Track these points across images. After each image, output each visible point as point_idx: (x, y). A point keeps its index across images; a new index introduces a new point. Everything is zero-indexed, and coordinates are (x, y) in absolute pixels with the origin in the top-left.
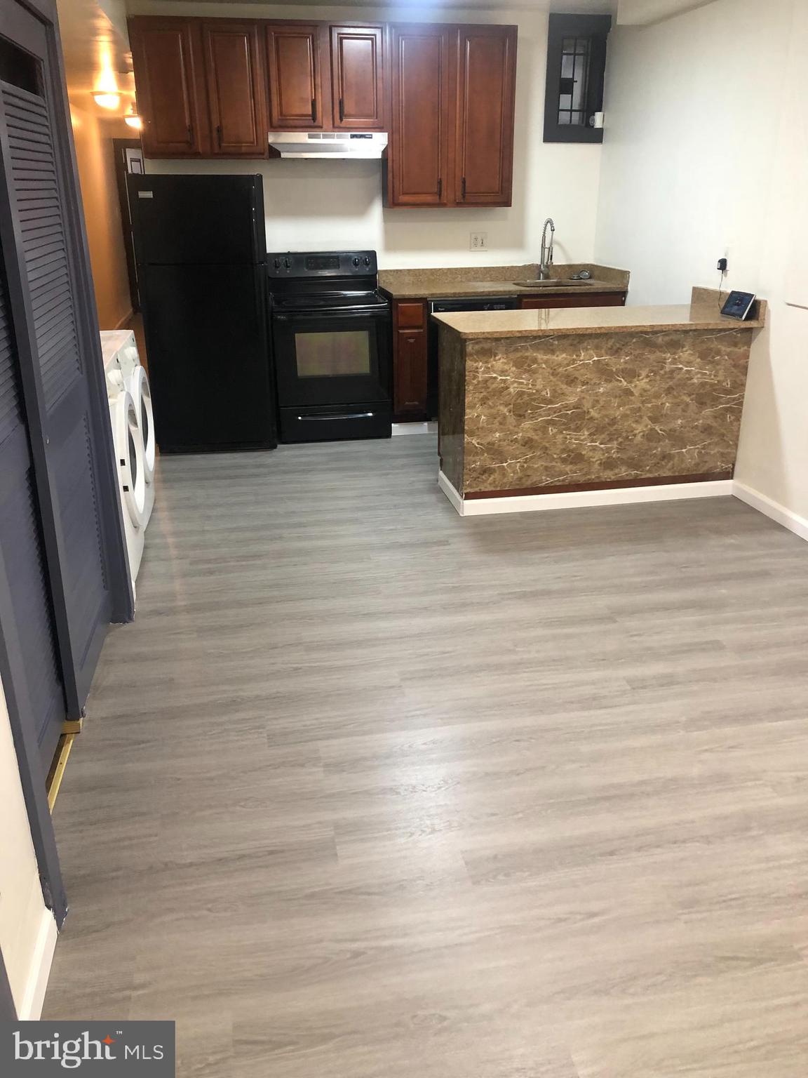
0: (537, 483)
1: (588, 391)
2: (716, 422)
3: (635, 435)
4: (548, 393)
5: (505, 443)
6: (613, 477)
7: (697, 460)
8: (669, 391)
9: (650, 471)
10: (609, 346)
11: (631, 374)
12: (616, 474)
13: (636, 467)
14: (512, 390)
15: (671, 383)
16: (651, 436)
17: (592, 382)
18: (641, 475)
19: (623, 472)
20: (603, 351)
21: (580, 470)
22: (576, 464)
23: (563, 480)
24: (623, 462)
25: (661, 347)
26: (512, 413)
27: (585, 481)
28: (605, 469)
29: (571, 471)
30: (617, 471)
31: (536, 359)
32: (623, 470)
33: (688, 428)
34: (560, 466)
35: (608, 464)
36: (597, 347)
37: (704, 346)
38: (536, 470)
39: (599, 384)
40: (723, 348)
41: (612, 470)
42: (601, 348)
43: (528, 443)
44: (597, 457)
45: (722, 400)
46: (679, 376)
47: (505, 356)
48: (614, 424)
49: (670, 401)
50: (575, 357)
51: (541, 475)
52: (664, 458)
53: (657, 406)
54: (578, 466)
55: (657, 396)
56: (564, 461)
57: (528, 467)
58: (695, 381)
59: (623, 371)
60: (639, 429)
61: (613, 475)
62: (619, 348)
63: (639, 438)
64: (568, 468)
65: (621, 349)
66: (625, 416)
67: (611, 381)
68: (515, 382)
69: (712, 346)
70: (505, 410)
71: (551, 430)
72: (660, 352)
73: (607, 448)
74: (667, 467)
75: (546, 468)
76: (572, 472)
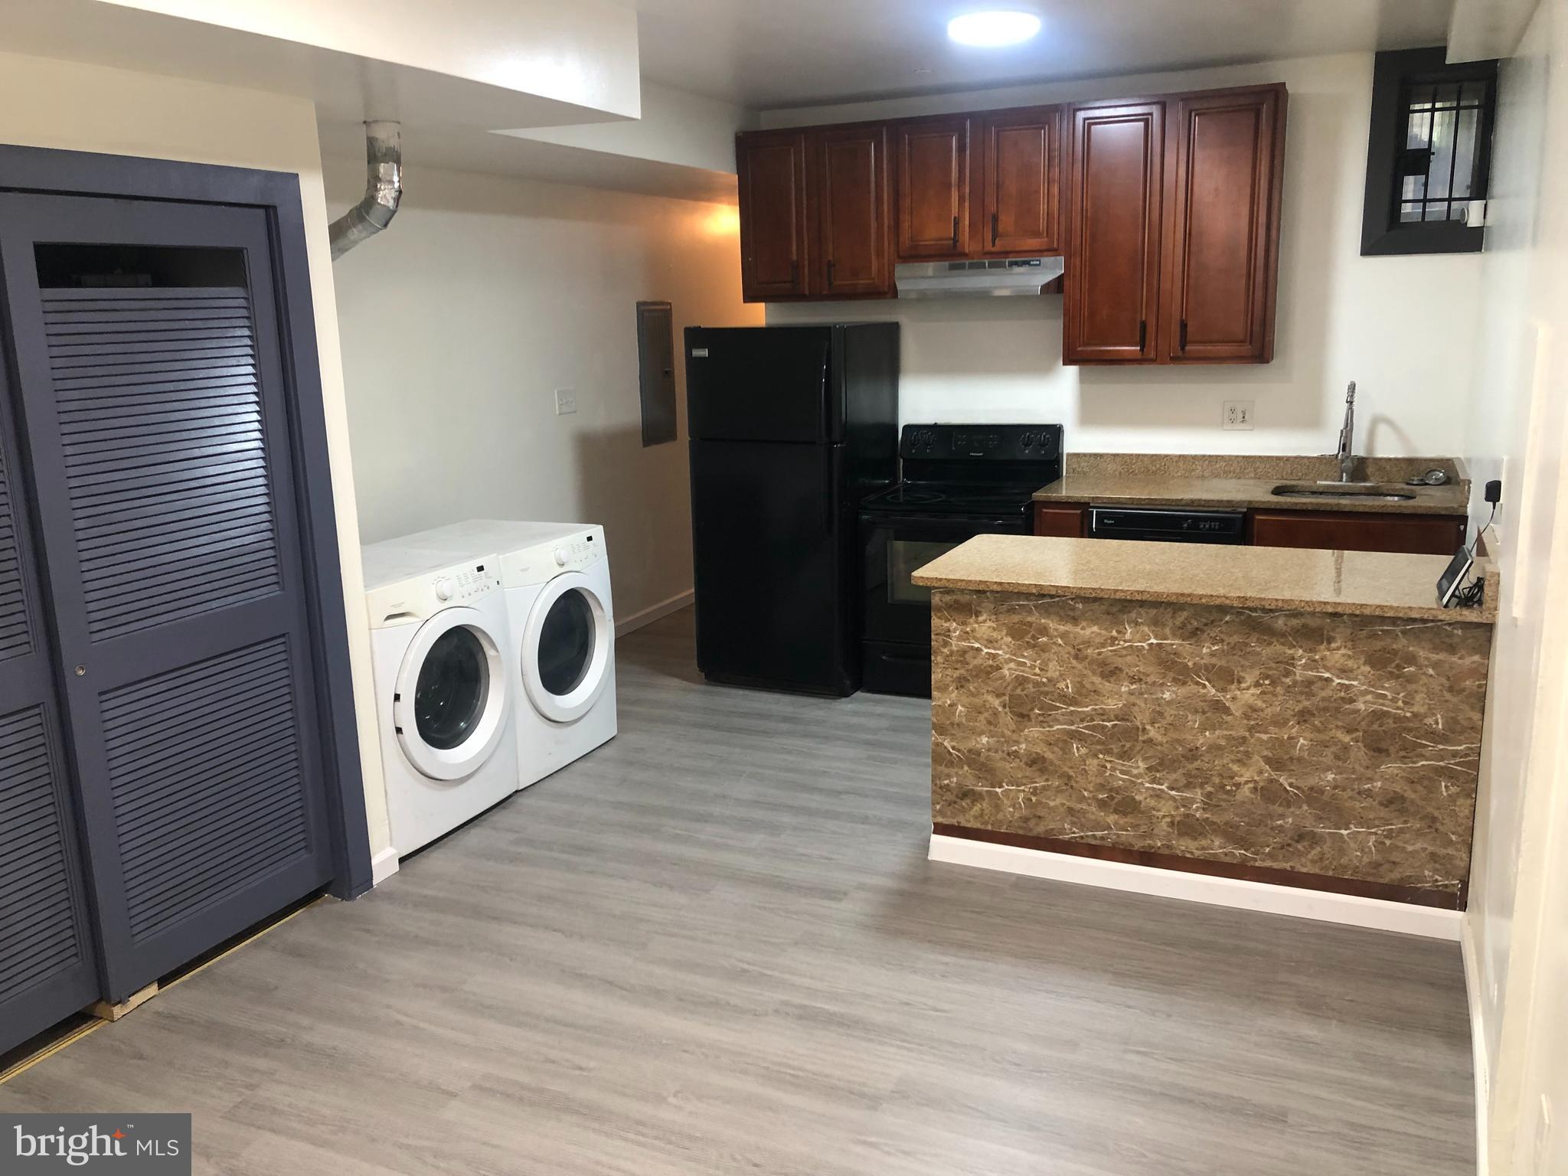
0: (1055, 832)
1: (1142, 694)
2: (1415, 791)
3: (1238, 785)
4: (1068, 686)
5: (998, 756)
6: (1197, 853)
7: (1376, 857)
8: (1303, 716)
9: (1271, 856)
10: (1178, 623)
11: (1226, 677)
12: (1203, 848)
13: (1243, 842)
14: (1006, 672)
15: (1307, 703)
16: (1269, 793)
17: (1150, 679)
18: (1255, 860)
19: (1217, 847)
20: (1167, 631)
21: (1135, 827)
22: (1125, 814)
23: (1102, 838)
24: (1216, 829)
25: (1283, 635)
26: (1007, 709)
27: (1143, 847)
28: (1181, 834)
29: (1116, 823)
30: (1204, 843)
31: (1045, 628)
32: (1217, 843)
33: (1349, 793)
34: (1094, 812)
35: (1187, 827)
36: (1155, 623)
37: (1379, 645)
38: (1052, 809)
39: (1162, 684)
40: (1422, 654)
41: (1196, 839)
42: (1164, 625)
43: (1036, 762)
44: (1165, 809)
45: (1426, 752)
46: (1324, 694)
47: (993, 617)
48: (1194, 758)
49: (1307, 734)
50: (1114, 633)
51: (1063, 820)
52: (1300, 837)
53: (1281, 742)
54: (1129, 819)
55: (1280, 722)
56: (1102, 805)
57: (1039, 802)
58: (1362, 707)
59: (1208, 668)
60: (1246, 775)
61: (1197, 849)
62: (1197, 629)
63: (1246, 791)
64: (1111, 819)
65: (1203, 631)
66: (1215, 749)
67: (1184, 683)
68: (1011, 660)
69: (1395, 646)
70: (996, 703)
71: (1077, 750)
72: (1283, 644)
73: (1183, 799)
74: (1309, 857)
75: (1071, 811)
76: (1116, 827)
